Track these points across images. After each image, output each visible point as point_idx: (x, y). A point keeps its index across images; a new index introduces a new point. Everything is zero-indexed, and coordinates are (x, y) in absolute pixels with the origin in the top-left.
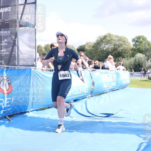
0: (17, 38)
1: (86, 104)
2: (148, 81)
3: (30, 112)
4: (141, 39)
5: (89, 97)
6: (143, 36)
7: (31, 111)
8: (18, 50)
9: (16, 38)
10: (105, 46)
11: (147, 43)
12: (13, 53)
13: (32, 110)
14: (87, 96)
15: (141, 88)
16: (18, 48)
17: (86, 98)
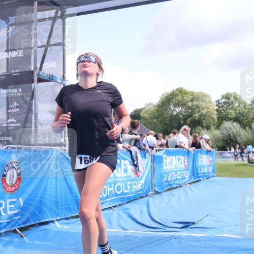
0: (35, 100)
1: (148, 207)
2: (248, 165)
3: (56, 222)
4: (232, 99)
5: (152, 194)
6: (235, 93)
7: (57, 220)
8: (35, 120)
9: (32, 100)
10: (175, 110)
11: (243, 105)
12: (27, 125)
13: (58, 218)
14: (149, 193)
16: (36, 117)
17: (148, 197)
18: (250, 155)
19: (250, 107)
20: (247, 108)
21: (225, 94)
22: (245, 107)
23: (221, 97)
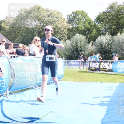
2: (89, 72)
4: (80, 16)
5: (6, 95)
6: (82, 11)
11: (88, 21)
15: (79, 81)
17: (2, 96)
18: (91, 64)
19: (94, 24)
20: (91, 24)
21: (75, 11)
22: (89, 24)
23: (72, 13)
